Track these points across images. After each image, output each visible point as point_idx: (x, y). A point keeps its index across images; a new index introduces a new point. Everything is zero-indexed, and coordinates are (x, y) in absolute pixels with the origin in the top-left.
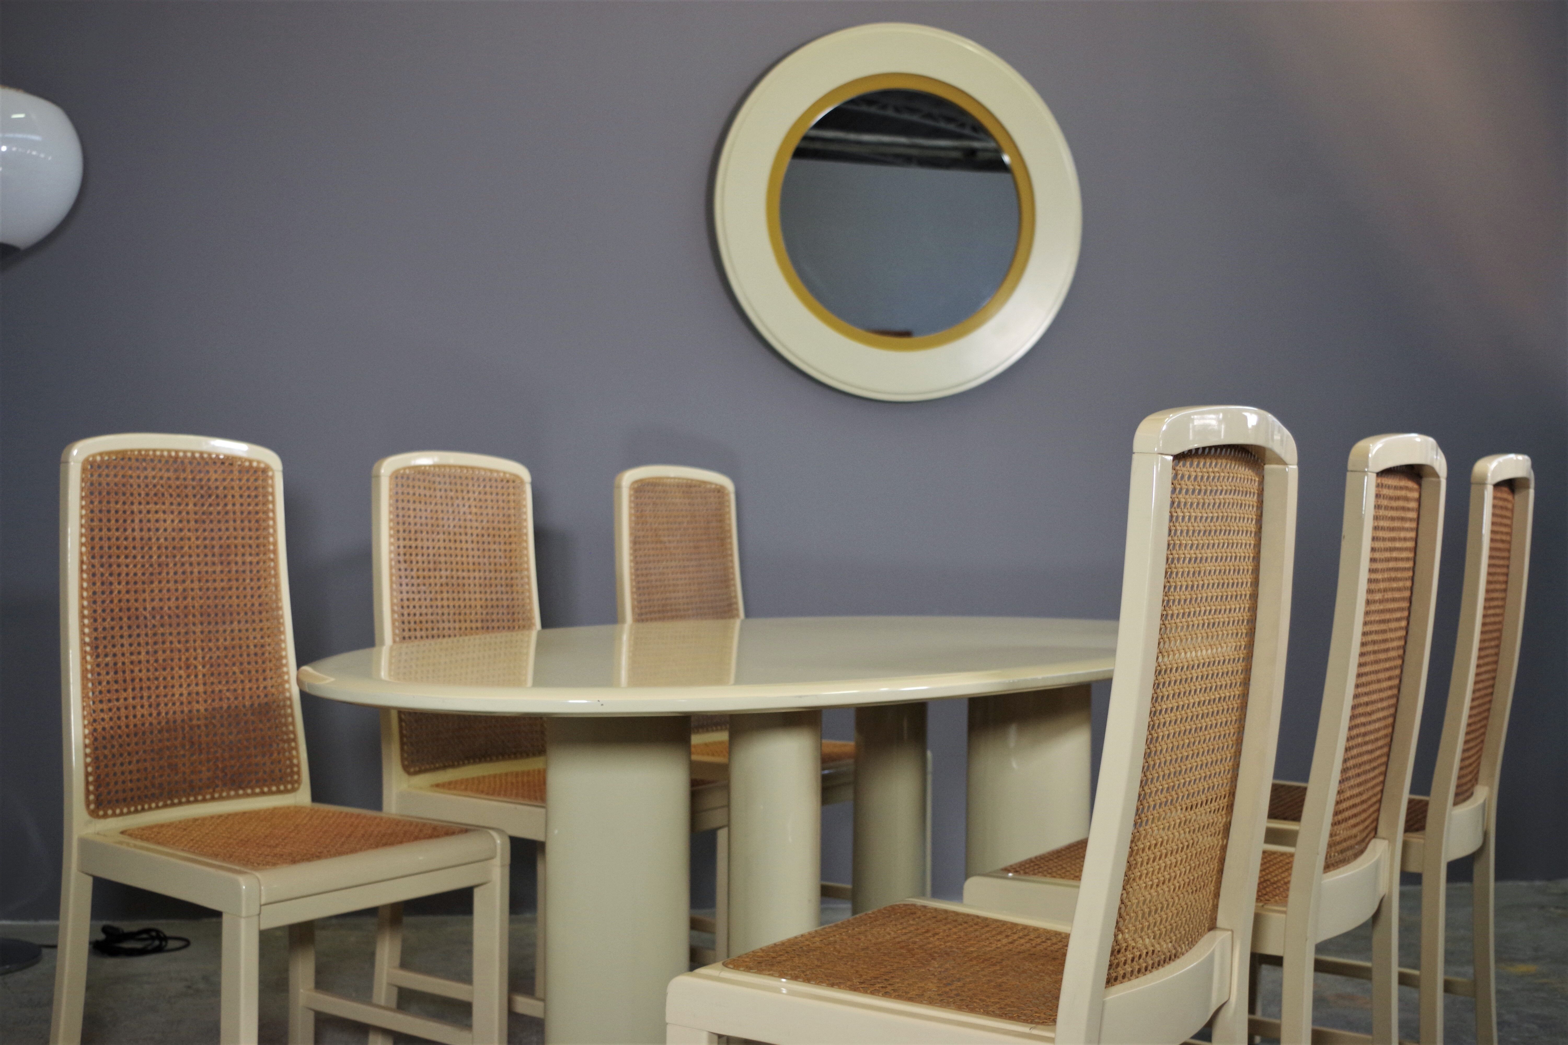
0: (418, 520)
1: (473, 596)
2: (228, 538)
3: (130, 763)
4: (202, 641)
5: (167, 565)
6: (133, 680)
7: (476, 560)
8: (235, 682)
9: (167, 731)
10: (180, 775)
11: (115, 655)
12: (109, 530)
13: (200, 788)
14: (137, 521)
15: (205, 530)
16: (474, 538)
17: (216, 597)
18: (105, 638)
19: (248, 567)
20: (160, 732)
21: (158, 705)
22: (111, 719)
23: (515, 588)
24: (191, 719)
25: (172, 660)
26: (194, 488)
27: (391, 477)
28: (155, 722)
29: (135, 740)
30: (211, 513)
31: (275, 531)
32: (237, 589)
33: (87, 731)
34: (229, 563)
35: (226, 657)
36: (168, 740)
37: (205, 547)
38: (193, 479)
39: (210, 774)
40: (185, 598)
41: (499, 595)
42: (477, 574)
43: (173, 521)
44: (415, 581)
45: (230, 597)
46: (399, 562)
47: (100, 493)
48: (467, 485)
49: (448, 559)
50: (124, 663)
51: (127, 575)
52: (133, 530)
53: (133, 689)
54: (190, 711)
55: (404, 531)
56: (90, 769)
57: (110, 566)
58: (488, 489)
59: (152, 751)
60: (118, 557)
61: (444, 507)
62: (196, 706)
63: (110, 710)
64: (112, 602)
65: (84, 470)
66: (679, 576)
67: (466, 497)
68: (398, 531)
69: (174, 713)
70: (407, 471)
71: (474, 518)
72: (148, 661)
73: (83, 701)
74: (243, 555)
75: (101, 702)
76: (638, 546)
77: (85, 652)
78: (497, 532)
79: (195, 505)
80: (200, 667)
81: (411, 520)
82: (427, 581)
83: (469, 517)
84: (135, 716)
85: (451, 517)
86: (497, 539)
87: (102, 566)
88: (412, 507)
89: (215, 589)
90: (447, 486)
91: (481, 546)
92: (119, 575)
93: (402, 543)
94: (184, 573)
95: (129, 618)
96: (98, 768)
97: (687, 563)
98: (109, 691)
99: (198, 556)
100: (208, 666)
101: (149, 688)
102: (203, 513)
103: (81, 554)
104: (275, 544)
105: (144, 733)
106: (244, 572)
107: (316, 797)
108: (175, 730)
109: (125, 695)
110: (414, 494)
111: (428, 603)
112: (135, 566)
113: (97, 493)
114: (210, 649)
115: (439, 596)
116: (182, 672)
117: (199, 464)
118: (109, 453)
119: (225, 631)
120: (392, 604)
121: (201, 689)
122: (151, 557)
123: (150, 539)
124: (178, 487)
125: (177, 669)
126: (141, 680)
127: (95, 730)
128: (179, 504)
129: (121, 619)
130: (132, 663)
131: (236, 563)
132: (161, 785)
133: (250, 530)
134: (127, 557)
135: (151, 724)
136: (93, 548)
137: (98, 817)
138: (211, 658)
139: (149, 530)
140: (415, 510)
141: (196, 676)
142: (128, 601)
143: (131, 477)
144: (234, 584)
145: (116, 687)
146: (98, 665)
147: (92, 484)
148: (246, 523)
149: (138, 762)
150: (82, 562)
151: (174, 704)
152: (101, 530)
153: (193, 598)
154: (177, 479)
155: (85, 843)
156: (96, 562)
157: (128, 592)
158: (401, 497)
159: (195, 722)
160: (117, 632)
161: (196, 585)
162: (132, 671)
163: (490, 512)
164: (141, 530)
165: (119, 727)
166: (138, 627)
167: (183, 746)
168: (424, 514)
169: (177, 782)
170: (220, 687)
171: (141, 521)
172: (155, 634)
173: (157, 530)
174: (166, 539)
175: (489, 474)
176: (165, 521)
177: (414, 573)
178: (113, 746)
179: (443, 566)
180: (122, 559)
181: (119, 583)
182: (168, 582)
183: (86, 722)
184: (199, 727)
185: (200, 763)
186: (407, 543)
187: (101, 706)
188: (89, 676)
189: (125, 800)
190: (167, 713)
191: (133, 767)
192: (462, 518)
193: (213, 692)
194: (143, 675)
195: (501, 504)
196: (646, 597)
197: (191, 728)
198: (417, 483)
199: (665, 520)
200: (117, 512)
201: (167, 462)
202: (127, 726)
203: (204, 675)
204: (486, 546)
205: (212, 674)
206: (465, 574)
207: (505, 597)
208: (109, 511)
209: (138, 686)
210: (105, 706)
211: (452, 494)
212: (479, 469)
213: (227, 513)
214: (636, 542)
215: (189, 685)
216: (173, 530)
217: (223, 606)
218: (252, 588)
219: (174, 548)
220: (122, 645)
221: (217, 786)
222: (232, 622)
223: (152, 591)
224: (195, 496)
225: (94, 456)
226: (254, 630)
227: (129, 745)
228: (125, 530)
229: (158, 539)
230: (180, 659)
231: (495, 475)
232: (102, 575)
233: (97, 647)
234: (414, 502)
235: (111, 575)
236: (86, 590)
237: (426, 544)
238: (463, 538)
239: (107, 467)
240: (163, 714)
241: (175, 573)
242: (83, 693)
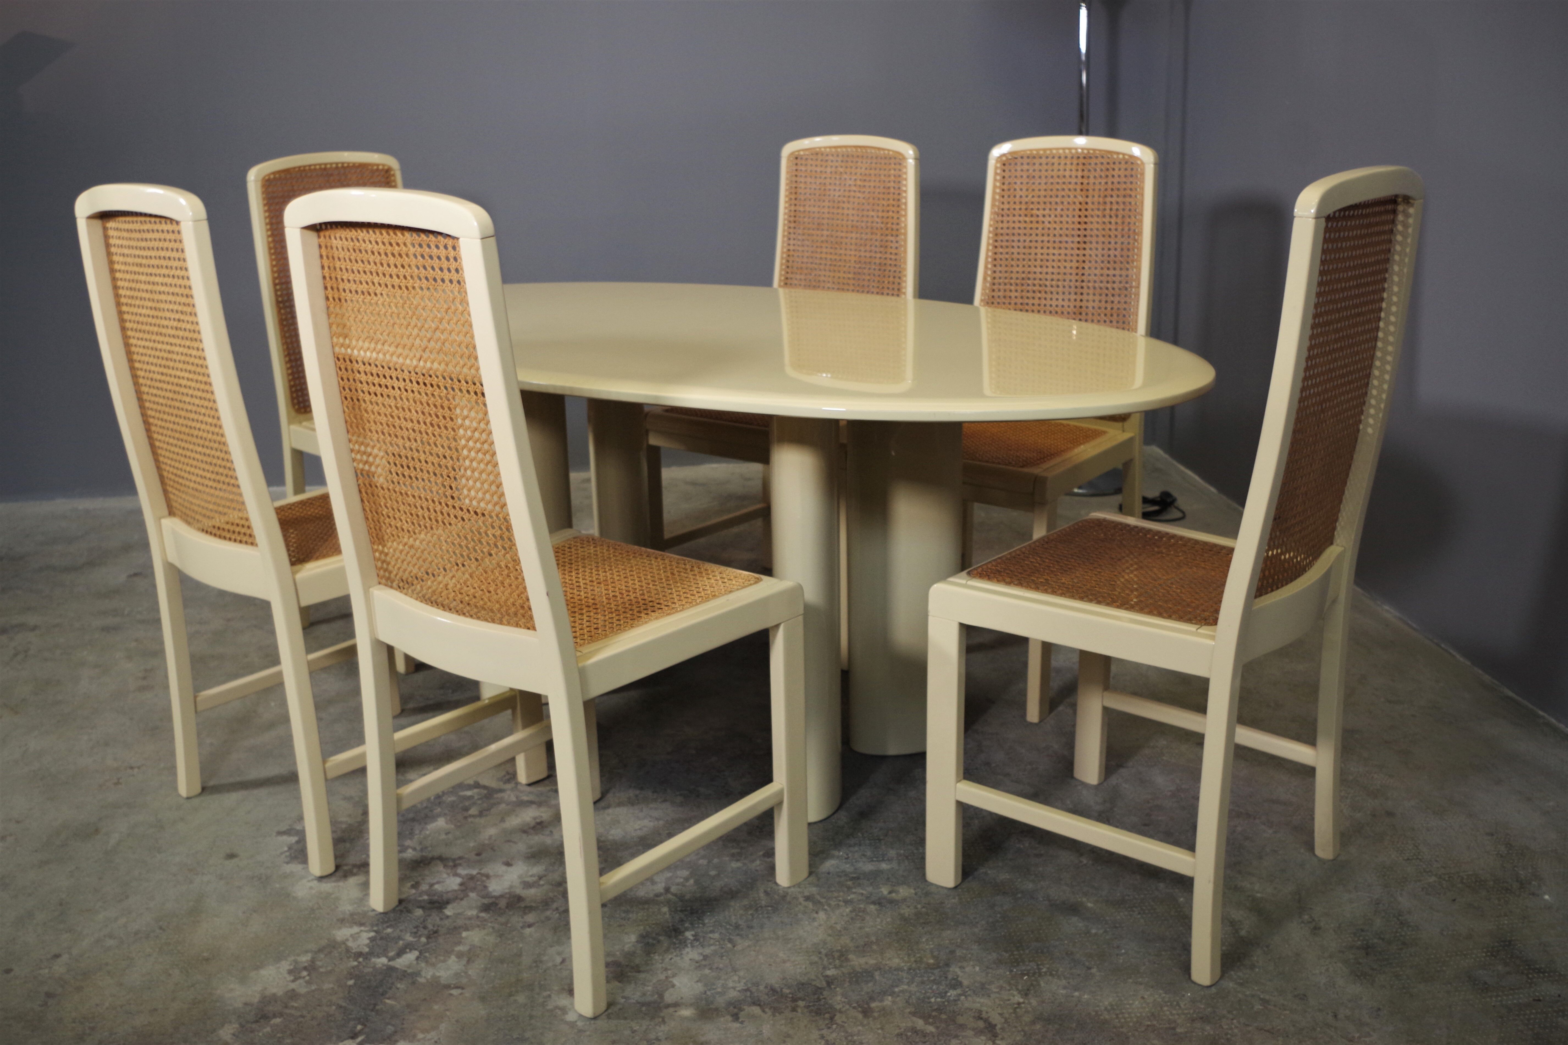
78: (876, 201)
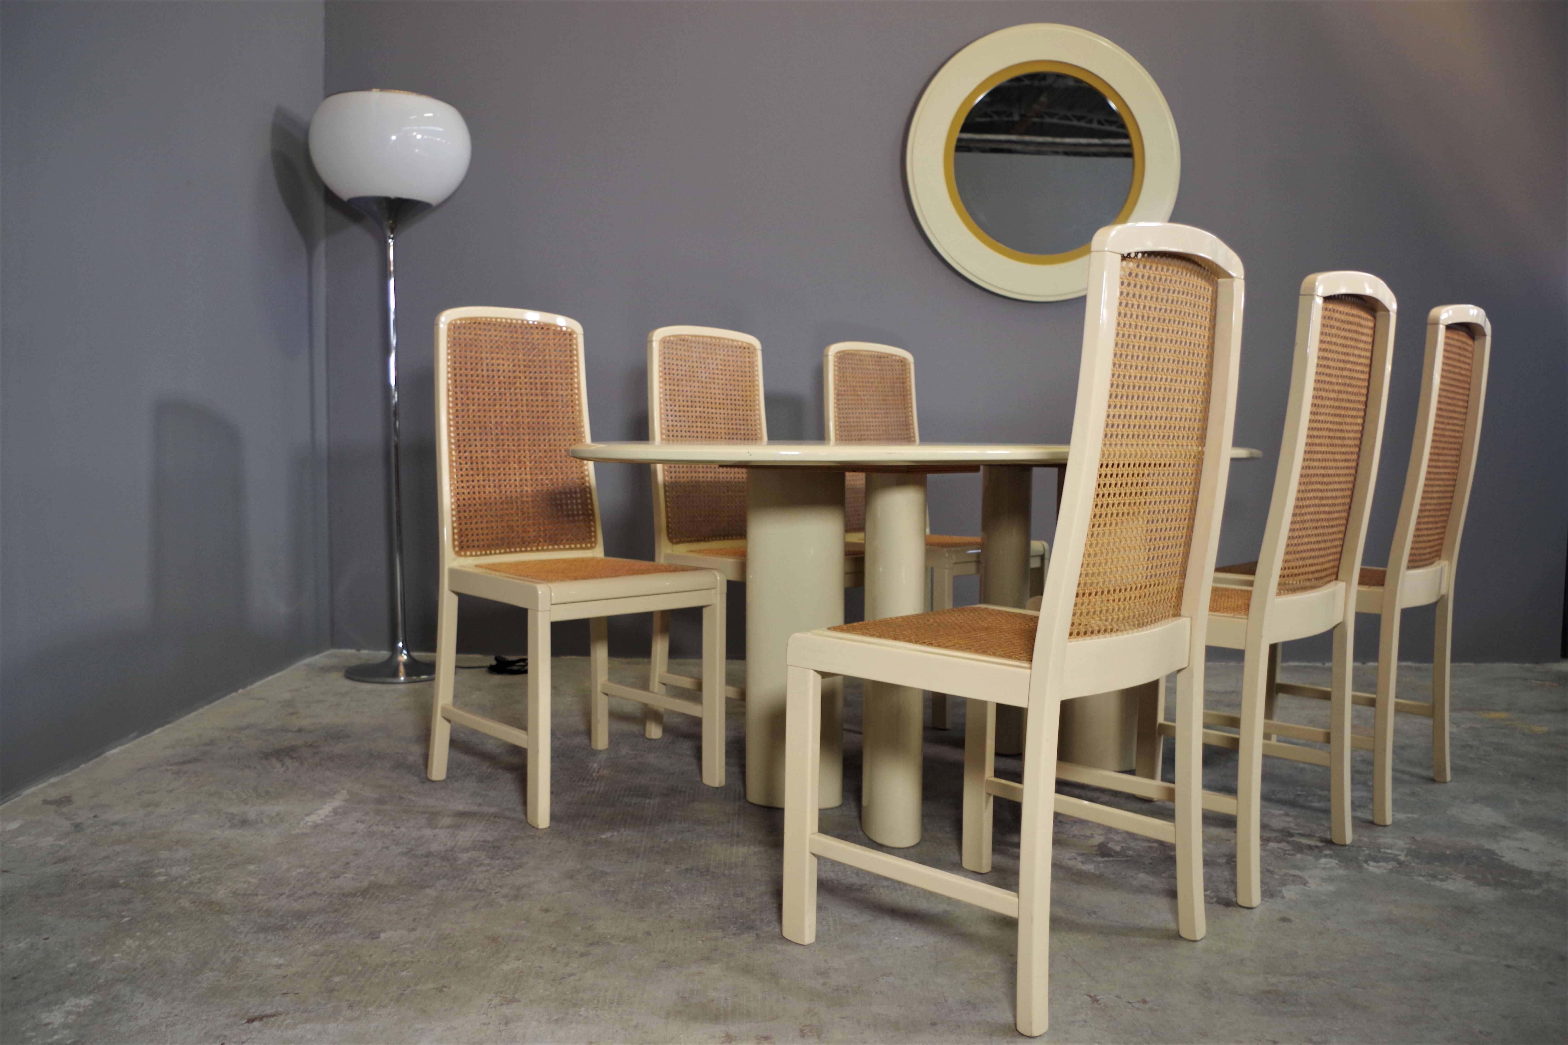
0: (679, 372)
1: (719, 426)
2: (546, 378)
3: (482, 522)
4: (529, 446)
5: (505, 394)
6: (483, 469)
7: (721, 401)
8: (551, 474)
9: (507, 503)
10: (515, 533)
11: (471, 452)
12: (466, 369)
13: (529, 543)
14: (485, 364)
15: (530, 372)
16: (721, 387)
17: (538, 417)
18: (464, 440)
19: (560, 398)
20: (501, 503)
21: (500, 486)
22: (469, 493)
23: (749, 422)
24: (522, 497)
25: (509, 457)
26: (523, 344)
27: (660, 342)
28: (498, 497)
29: (485, 508)
30: (534, 361)
31: (579, 375)
32: (553, 412)
33: (453, 500)
34: (547, 395)
35: (545, 457)
36: (507, 509)
37: (531, 383)
38: (522, 338)
39: (535, 534)
40: (517, 417)
41: (738, 427)
42: (722, 411)
43: (509, 365)
44: (678, 414)
45: (548, 418)
46: (666, 400)
47: (460, 345)
48: (715, 350)
49: (701, 399)
50: (477, 457)
51: (479, 399)
52: (482, 370)
53: (483, 475)
54: (522, 491)
55: (670, 379)
56: (455, 525)
57: (467, 393)
58: (730, 353)
59: (497, 516)
60: (473, 387)
61: (699, 364)
62: (526, 488)
63: (468, 487)
64: (468, 417)
65: (449, 329)
66: (871, 420)
67: (714, 358)
68: (665, 379)
69: (511, 492)
70: (672, 338)
71: (720, 372)
72: (493, 457)
73: (450, 481)
74: (557, 390)
75: (462, 481)
76: (840, 397)
77: (452, 449)
79: (524, 355)
80: (528, 463)
81: (674, 372)
82: (686, 414)
83: (716, 372)
84: (484, 493)
85: (704, 371)
86: (737, 388)
87: (462, 393)
88: (675, 363)
89: (538, 412)
90: (701, 350)
91: (724, 392)
92: (473, 399)
93: (668, 387)
94: (516, 400)
95: (480, 428)
96: (460, 524)
97: (877, 411)
98: (467, 475)
99: (526, 389)
100: (533, 462)
101: (494, 475)
102: (530, 361)
103: (448, 385)
104: (579, 383)
105: (491, 504)
106: (557, 401)
107: (607, 553)
108: (512, 503)
109: (477, 478)
110: (677, 354)
111: (687, 428)
112: (484, 394)
113: (457, 345)
114: (535, 451)
115: (695, 425)
116: (515, 465)
117: (526, 328)
118: (465, 319)
119: (544, 440)
120: (661, 429)
121: (529, 477)
122: (494, 388)
123: (493, 377)
124: (512, 343)
125: (512, 463)
126: (488, 469)
127: (458, 500)
128: (513, 354)
129: (475, 428)
130: (482, 457)
131: (552, 395)
132: (502, 538)
133: (561, 373)
134: (478, 388)
135: (495, 498)
136: (456, 381)
137: (461, 556)
138: (535, 457)
139: (493, 371)
140: (677, 365)
141: (525, 468)
142: (479, 417)
143: (480, 335)
144: (551, 409)
145: (472, 472)
146: (460, 458)
147: (454, 339)
148: (559, 369)
149: (487, 522)
150: (449, 390)
151: (510, 486)
152: (461, 369)
153: (523, 417)
154: (512, 337)
155: (452, 571)
156: (458, 390)
157: (479, 411)
158: (667, 356)
159: (524, 499)
160: (472, 436)
161: (525, 408)
162: (483, 463)
163: (732, 369)
164: (488, 370)
165: (474, 499)
166: (486, 434)
167: (517, 514)
168: (684, 368)
169: (513, 538)
170: (541, 476)
171: (487, 364)
172: (497, 440)
173: (498, 371)
174: (504, 377)
175: (731, 342)
176: (503, 365)
177: (677, 408)
178: (470, 511)
179: (698, 404)
180: (475, 389)
181: (473, 405)
182: (506, 405)
183: (452, 494)
184: (527, 502)
185: (529, 525)
186: (673, 387)
187: (462, 485)
188: (454, 464)
189: (478, 546)
190: (506, 492)
191: (484, 525)
192: (712, 372)
193: (537, 479)
194: (490, 466)
195: (739, 364)
196: (846, 433)
197: (522, 502)
198: (679, 347)
199: (861, 380)
200: (471, 358)
201: (505, 326)
202: (480, 498)
203: (531, 468)
204: (729, 392)
205: (536, 468)
206: (713, 411)
207: (742, 427)
208: (466, 357)
209: (486, 473)
210: (465, 484)
211: (704, 355)
212: (724, 339)
213: (545, 361)
214: (838, 394)
215: (520, 474)
216: (509, 371)
217: (543, 423)
218: (563, 412)
219: (510, 383)
220: (476, 446)
221: (540, 542)
222: (549, 434)
223: (495, 411)
224: (523, 349)
225: (456, 320)
226: (565, 440)
227: (481, 511)
228: (477, 370)
229: (499, 377)
230: (514, 457)
231: (735, 343)
232: (462, 399)
233: (459, 446)
234: (677, 359)
235: (468, 399)
236: (452, 408)
237: (685, 389)
238: (712, 386)
239: (464, 328)
240: (503, 492)
241: (511, 400)
242: (450, 475)
